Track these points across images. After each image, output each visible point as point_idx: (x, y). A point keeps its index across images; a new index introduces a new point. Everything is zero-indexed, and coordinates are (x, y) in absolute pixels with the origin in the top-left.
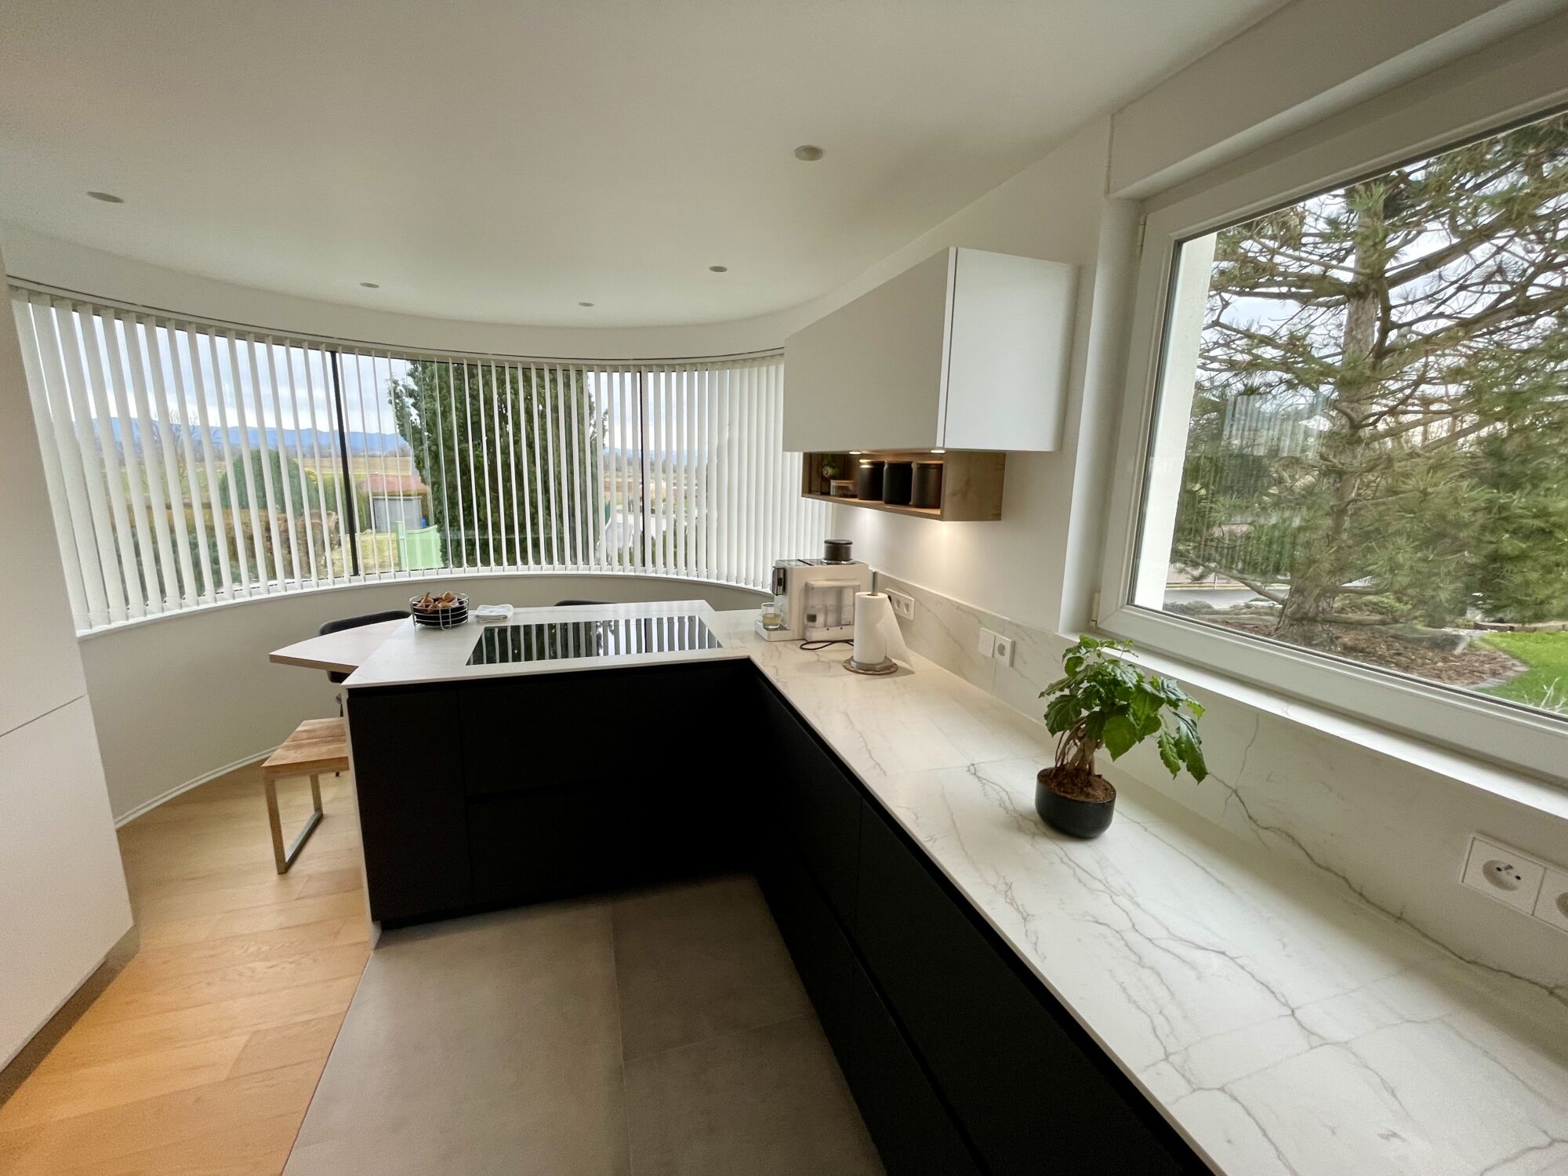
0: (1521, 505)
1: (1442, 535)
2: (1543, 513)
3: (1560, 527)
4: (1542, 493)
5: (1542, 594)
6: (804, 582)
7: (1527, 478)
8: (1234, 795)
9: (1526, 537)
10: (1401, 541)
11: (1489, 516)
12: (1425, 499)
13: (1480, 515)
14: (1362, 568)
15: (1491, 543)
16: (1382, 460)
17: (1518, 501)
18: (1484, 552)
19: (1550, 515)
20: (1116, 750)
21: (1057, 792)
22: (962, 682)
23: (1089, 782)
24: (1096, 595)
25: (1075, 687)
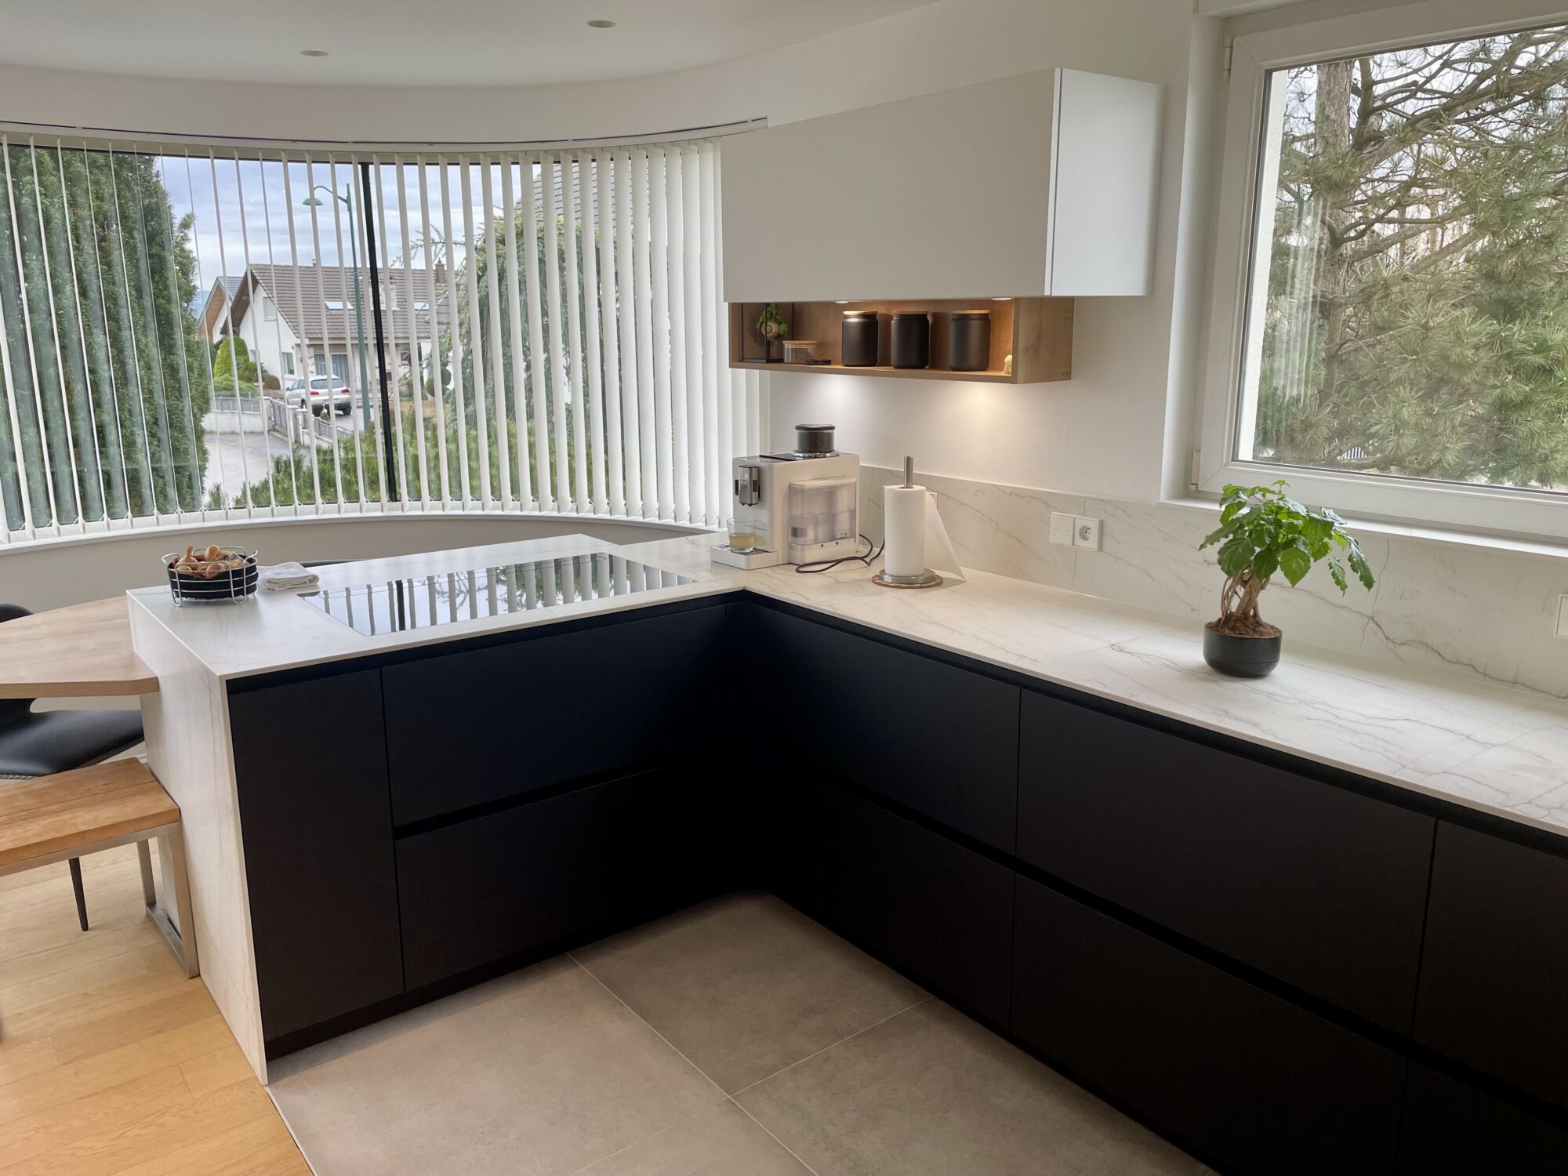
0: (1521, 339)
1: (1443, 381)
2: (1542, 347)
3: (1559, 363)
4: (1540, 323)
5: (1546, 446)
6: (788, 485)
7: (1525, 304)
8: (1371, 622)
9: (1528, 380)
10: (1404, 392)
11: (1492, 355)
12: (1427, 337)
13: (1482, 353)
14: (1364, 431)
15: (1495, 387)
16: (1379, 286)
17: (1518, 331)
18: (1489, 400)
19: (1549, 348)
20: (1294, 577)
21: (1233, 635)
22: (1026, 583)
23: (1258, 623)
24: (1195, 455)
25: (1240, 531)
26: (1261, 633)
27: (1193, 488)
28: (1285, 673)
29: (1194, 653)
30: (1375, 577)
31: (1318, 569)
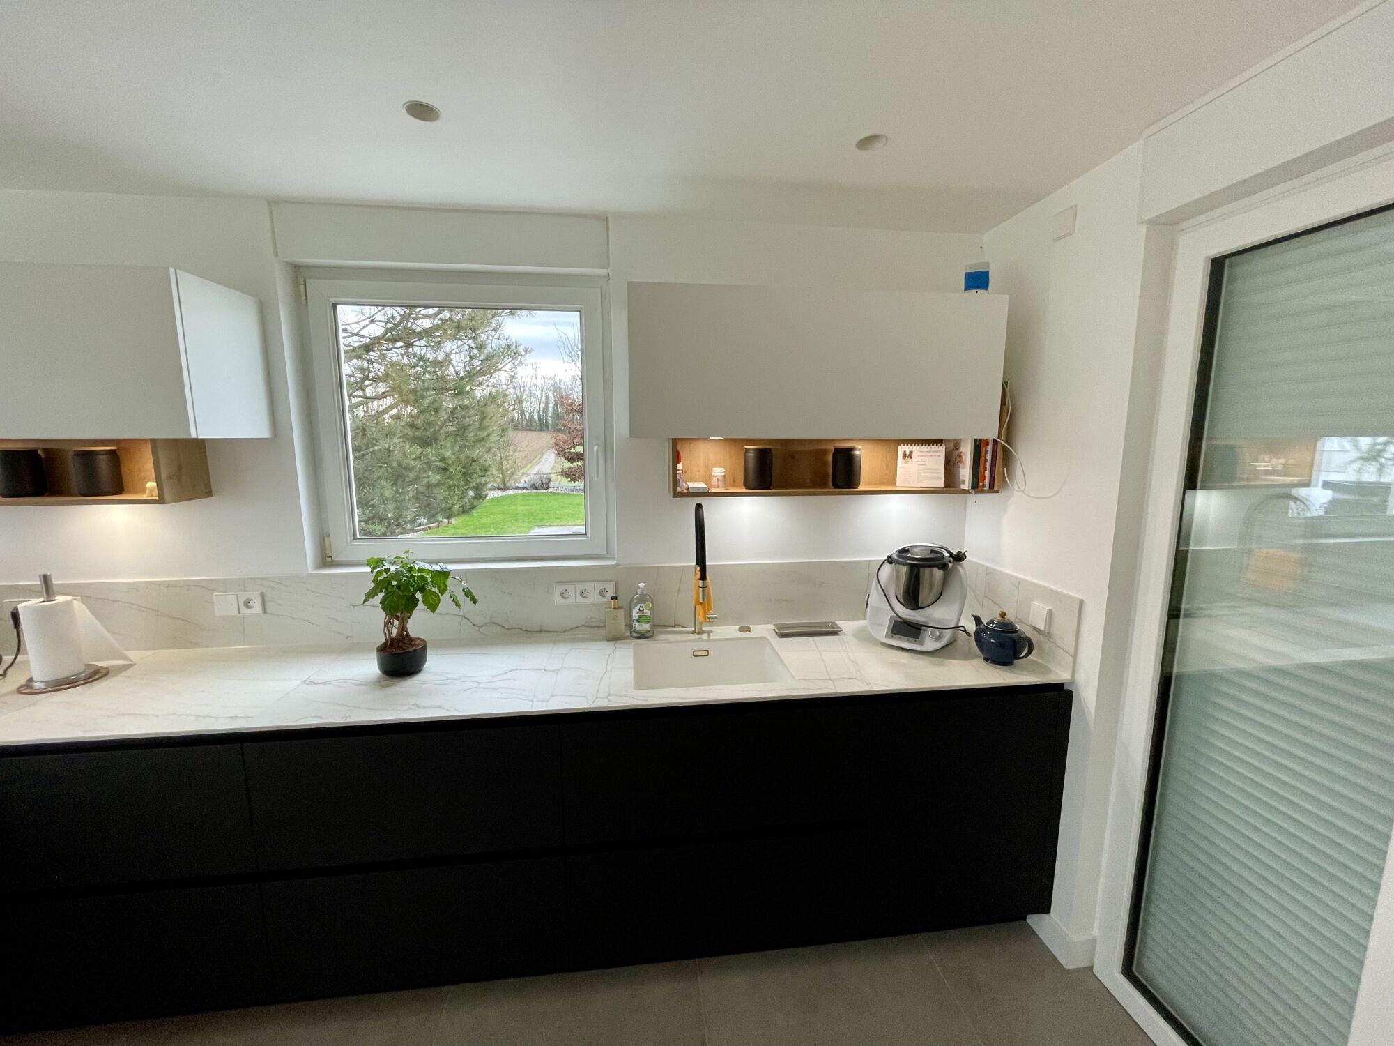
0: (433, 455)
1: (401, 476)
7: (431, 439)
8: (464, 618)
11: (421, 462)
12: (390, 455)
13: (416, 462)
15: (425, 477)
17: (430, 451)
20: (433, 607)
21: (400, 652)
22: (200, 650)
23: (411, 640)
24: (326, 539)
25: (390, 587)
26: (415, 645)
27: (329, 559)
28: (434, 663)
29: (371, 667)
30: (476, 598)
31: (445, 599)
